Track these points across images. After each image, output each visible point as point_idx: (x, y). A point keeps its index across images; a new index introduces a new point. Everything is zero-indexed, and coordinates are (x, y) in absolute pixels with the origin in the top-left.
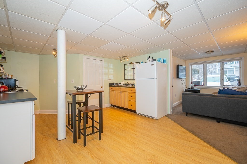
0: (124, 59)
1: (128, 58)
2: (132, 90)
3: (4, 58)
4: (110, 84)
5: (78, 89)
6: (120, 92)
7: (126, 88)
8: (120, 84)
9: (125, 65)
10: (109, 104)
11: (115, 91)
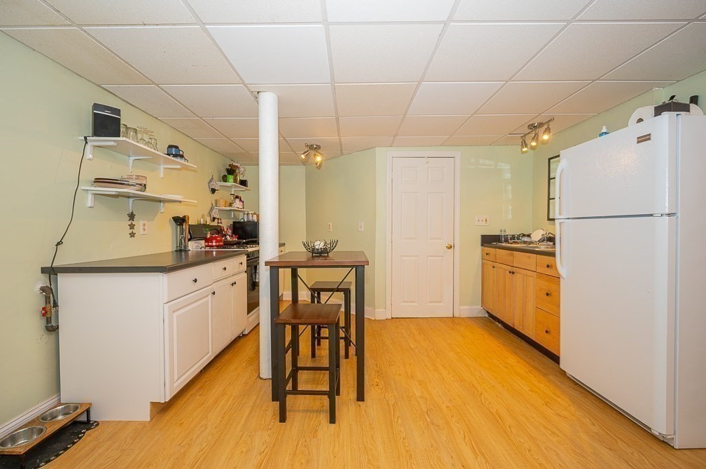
0: (536, 138)
1: (548, 130)
2: (548, 266)
3: (243, 183)
4: (482, 236)
5: (313, 251)
6: (510, 269)
7: (529, 257)
8: (526, 239)
9: (550, 159)
10: (479, 307)
11: (496, 264)
